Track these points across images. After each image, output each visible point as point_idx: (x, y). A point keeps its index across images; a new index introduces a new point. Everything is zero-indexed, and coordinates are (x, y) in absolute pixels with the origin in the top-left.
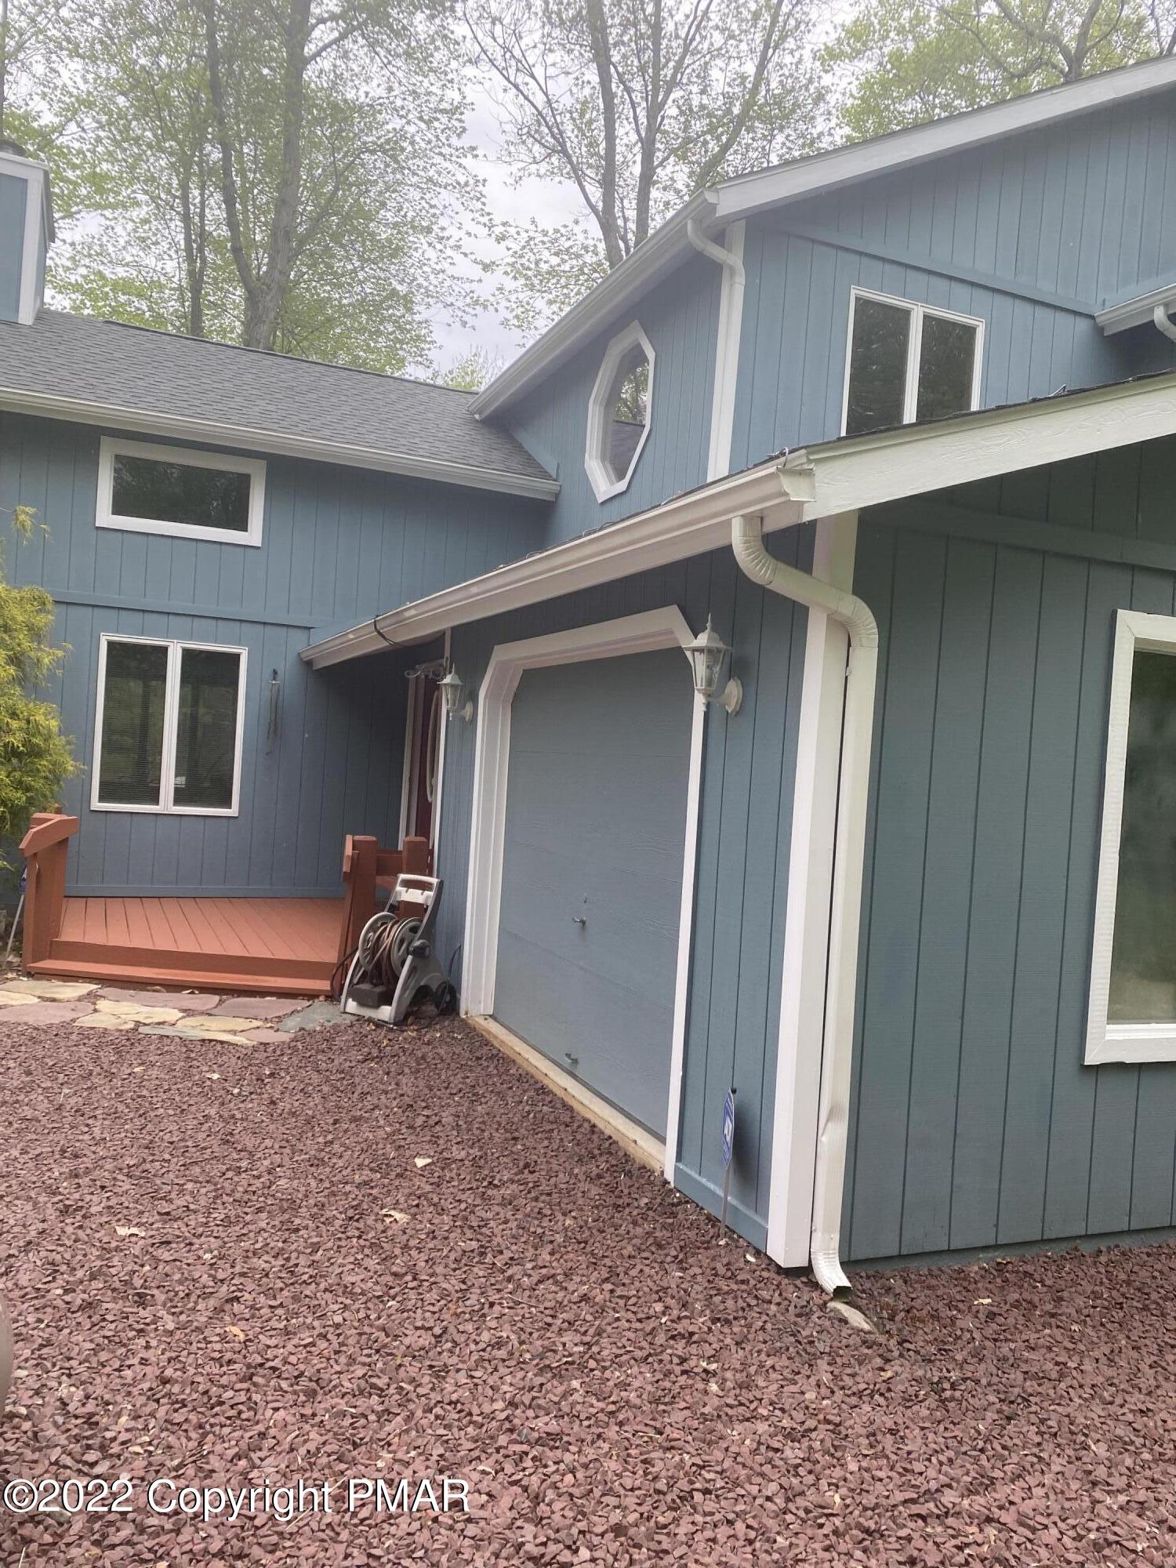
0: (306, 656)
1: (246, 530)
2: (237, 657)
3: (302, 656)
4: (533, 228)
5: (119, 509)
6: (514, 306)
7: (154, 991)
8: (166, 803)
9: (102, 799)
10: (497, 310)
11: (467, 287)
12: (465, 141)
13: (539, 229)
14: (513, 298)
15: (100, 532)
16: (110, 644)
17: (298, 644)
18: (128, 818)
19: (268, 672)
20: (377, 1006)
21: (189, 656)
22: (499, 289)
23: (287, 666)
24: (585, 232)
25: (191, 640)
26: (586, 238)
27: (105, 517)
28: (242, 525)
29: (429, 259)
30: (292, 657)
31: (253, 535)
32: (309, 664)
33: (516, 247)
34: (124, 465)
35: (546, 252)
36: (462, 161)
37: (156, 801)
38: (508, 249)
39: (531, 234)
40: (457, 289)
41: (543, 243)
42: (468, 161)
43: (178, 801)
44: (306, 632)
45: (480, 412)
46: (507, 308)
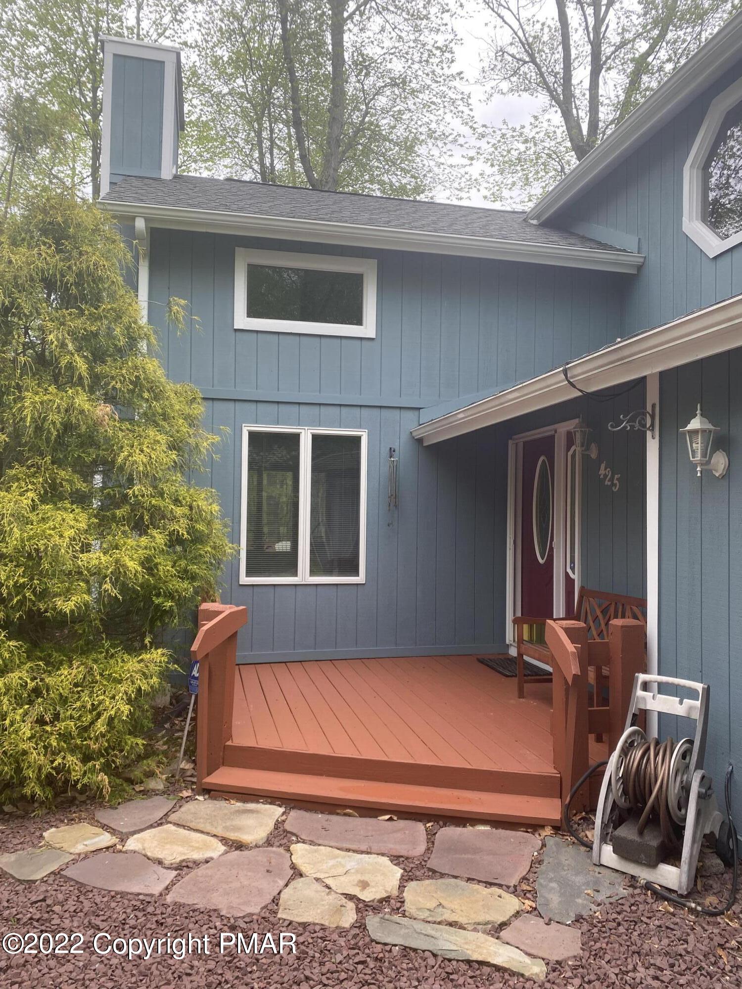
0: (417, 435)
1: (361, 324)
2: (358, 439)
3: (414, 434)
4: (505, 127)
5: (252, 312)
6: (492, 186)
7: (346, 815)
8: (304, 575)
9: (249, 573)
10: (479, 190)
11: (462, 171)
12: (455, 69)
13: (510, 127)
14: (491, 180)
15: (237, 334)
16: (252, 435)
17: (409, 423)
18: (271, 589)
19: (385, 452)
20: (653, 865)
21: (317, 440)
22: (481, 174)
23: (401, 444)
24: (549, 120)
25: (320, 426)
26: (549, 125)
27: (242, 320)
28: (358, 320)
29: (433, 156)
30: (404, 437)
31: (368, 328)
32: (420, 441)
33: (493, 141)
34: (255, 275)
35: (516, 143)
36: (452, 84)
37: (295, 574)
38: (488, 143)
39: (503, 131)
40: (455, 173)
41: (513, 137)
42: (456, 83)
43: (313, 573)
44: (416, 413)
45: (537, 217)
46: (486, 188)
